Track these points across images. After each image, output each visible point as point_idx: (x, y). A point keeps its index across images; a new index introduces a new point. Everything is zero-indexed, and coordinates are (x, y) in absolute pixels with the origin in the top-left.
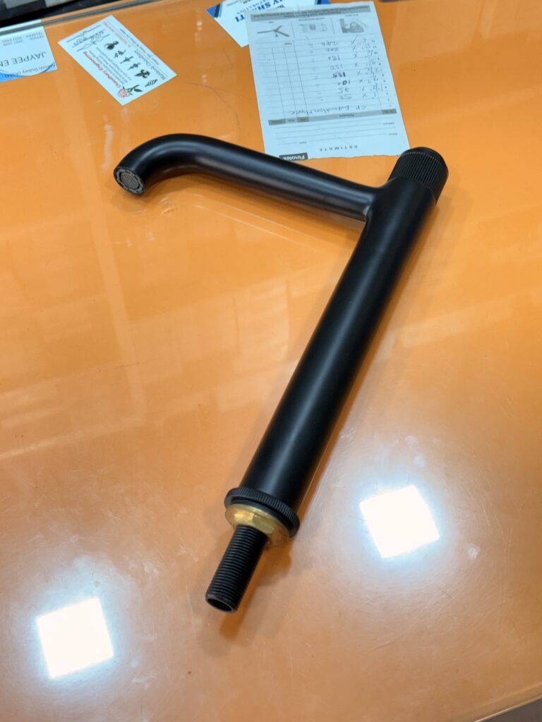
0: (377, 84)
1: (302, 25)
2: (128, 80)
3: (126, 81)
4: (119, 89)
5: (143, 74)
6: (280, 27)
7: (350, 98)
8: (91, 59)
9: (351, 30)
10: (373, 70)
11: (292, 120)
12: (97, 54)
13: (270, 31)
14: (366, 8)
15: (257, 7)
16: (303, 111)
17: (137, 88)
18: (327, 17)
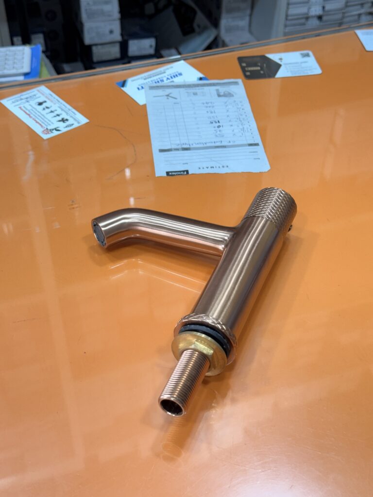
0: (244, 128)
1: (187, 92)
2: (51, 124)
3: (49, 125)
4: (42, 129)
5: (63, 120)
6: (170, 93)
7: (223, 136)
8: (24, 111)
9: (225, 95)
10: (242, 119)
11: (177, 149)
12: (29, 108)
13: (163, 96)
14: (236, 83)
15: (154, 82)
16: (186, 144)
17: (57, 129)
18: (206, 89)
